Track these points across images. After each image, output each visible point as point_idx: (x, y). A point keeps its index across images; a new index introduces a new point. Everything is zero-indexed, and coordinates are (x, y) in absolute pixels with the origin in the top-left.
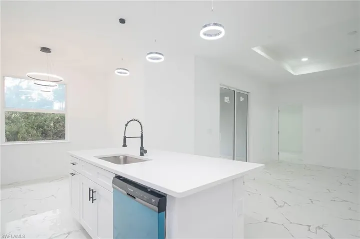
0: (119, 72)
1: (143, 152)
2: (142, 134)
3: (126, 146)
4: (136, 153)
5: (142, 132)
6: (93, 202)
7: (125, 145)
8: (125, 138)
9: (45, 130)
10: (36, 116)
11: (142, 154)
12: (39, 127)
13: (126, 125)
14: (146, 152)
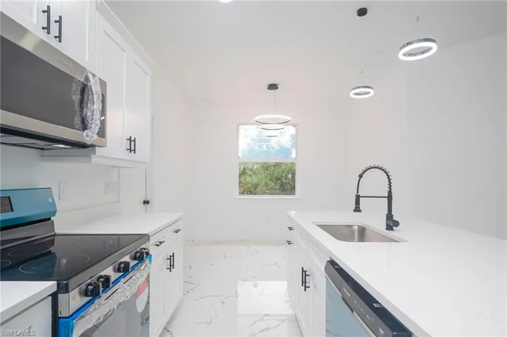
0: (357, 94)
1: (392, 223)
2: (390, 193)
3: (360, 211)
4: (379, 224)
5: (390, 187)
6: (305, 290)
7: (357, 209)
8: (358, 197)
9: (282, 182)
10: (274, 166)
11: (389, 228)
12: (278, 179)
13: (361, 176)
14: (397, 224)
